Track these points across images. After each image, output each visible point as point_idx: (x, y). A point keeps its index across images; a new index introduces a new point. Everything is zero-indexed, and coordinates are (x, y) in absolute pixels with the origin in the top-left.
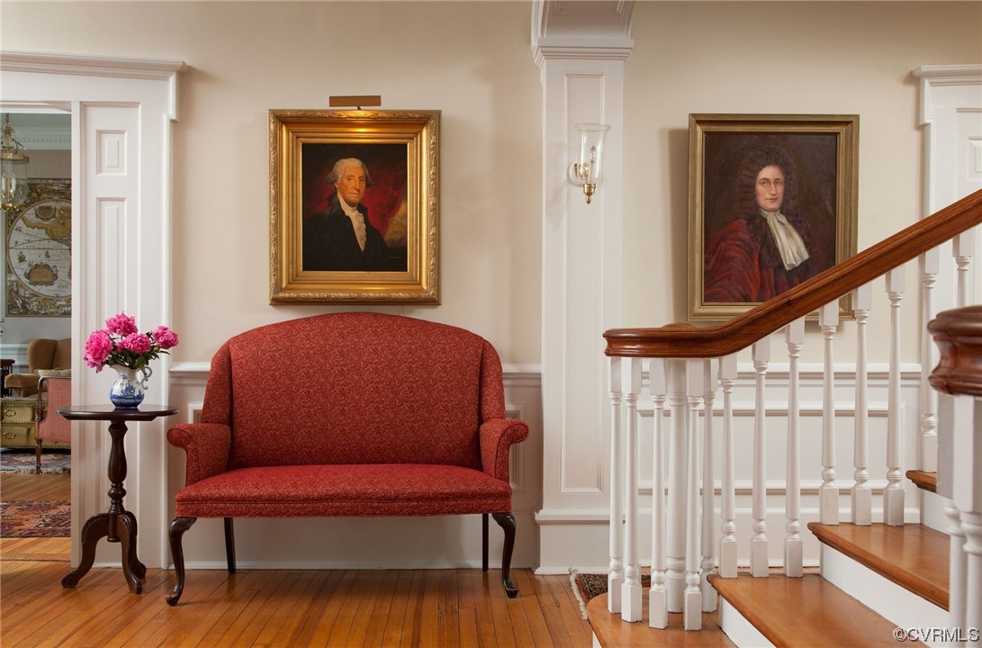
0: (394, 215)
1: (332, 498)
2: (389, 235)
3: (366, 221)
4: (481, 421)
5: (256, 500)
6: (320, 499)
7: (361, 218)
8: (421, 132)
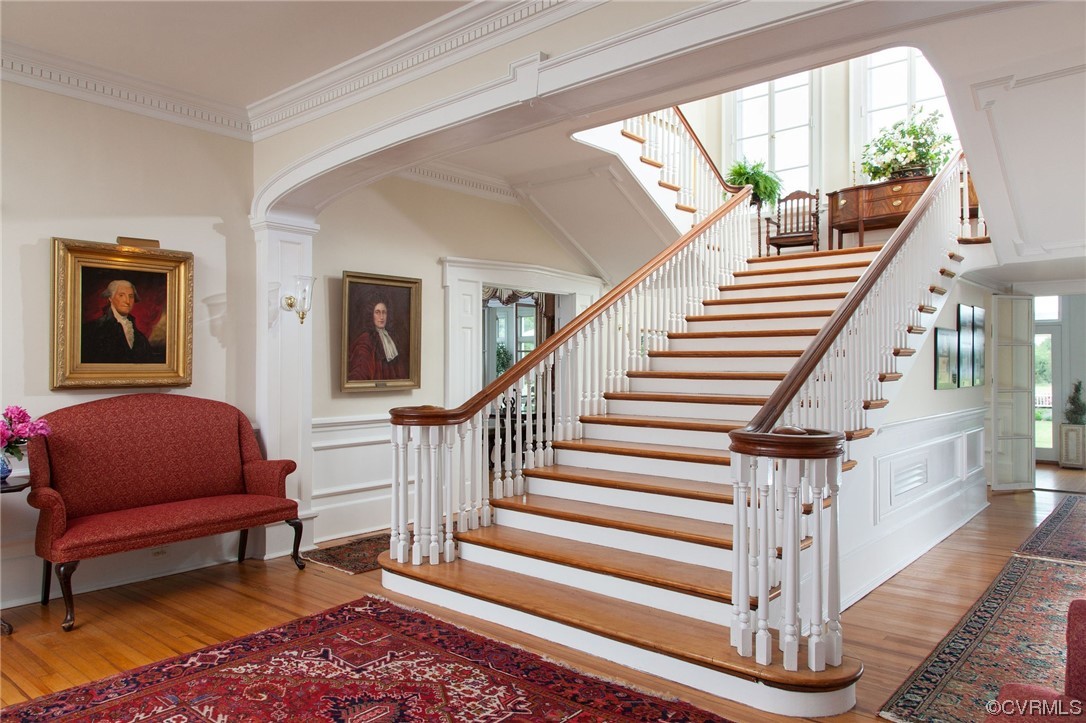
0: (157, 323)
1: (187, 527)
2: (153, 338)
3: (134, 327)
4: (243, 463)
5: (130, 538)
6: (178, 530)
7: (130, 324)
8: (179, 267)
